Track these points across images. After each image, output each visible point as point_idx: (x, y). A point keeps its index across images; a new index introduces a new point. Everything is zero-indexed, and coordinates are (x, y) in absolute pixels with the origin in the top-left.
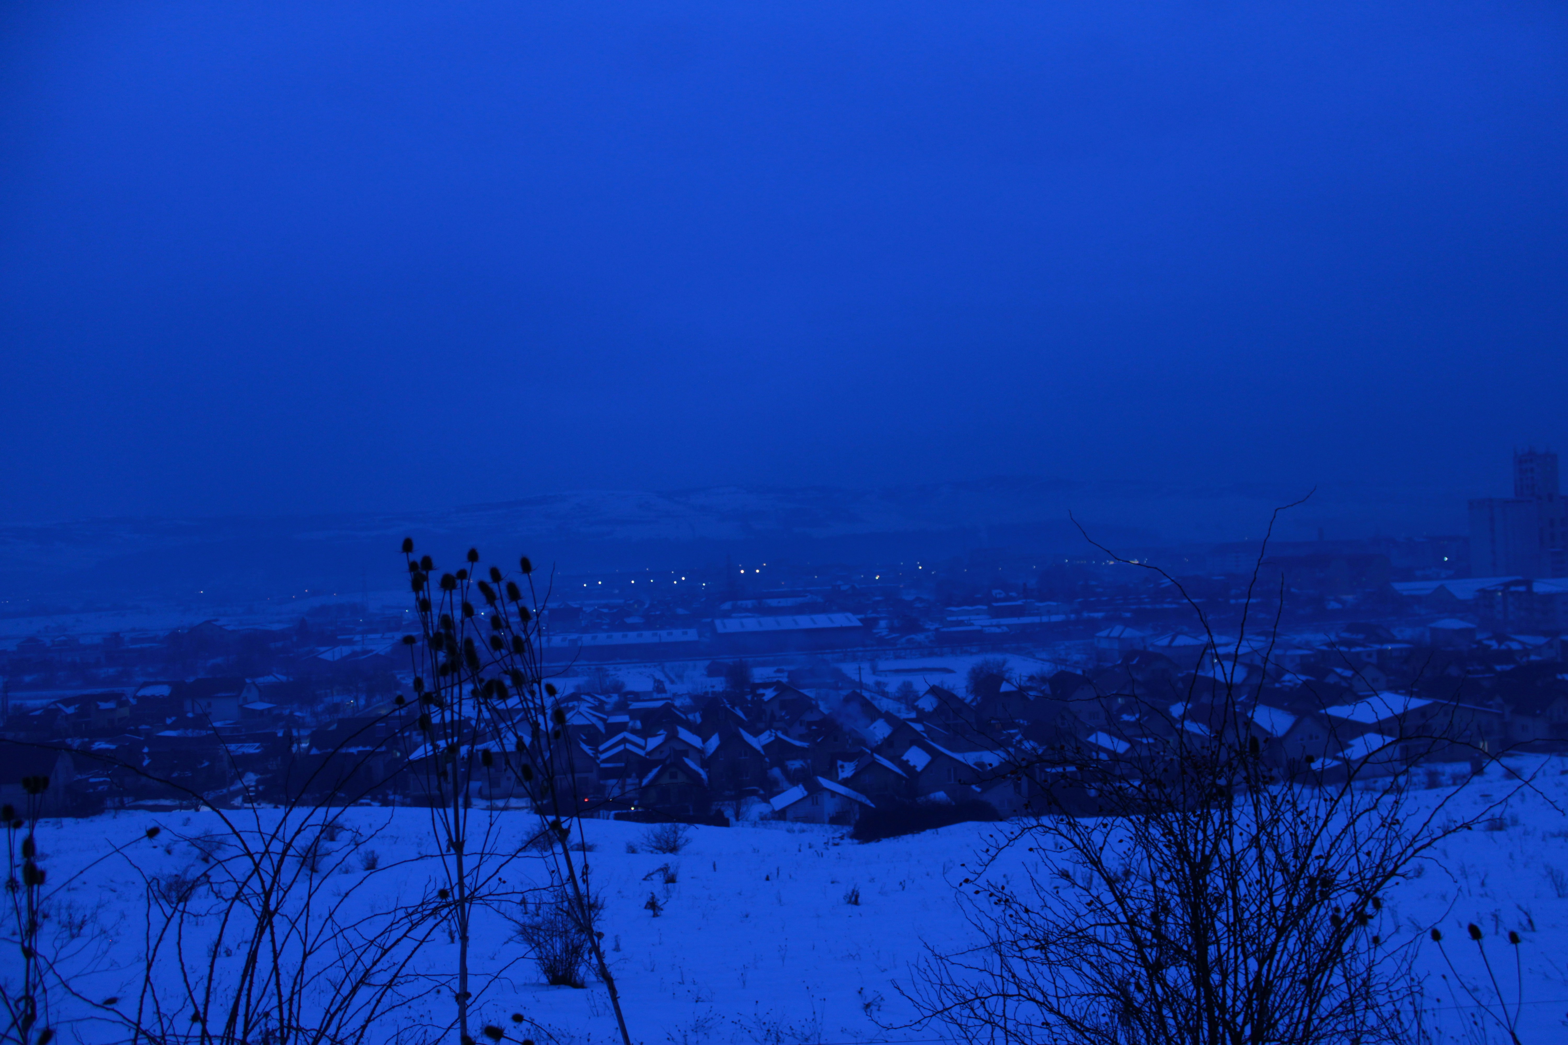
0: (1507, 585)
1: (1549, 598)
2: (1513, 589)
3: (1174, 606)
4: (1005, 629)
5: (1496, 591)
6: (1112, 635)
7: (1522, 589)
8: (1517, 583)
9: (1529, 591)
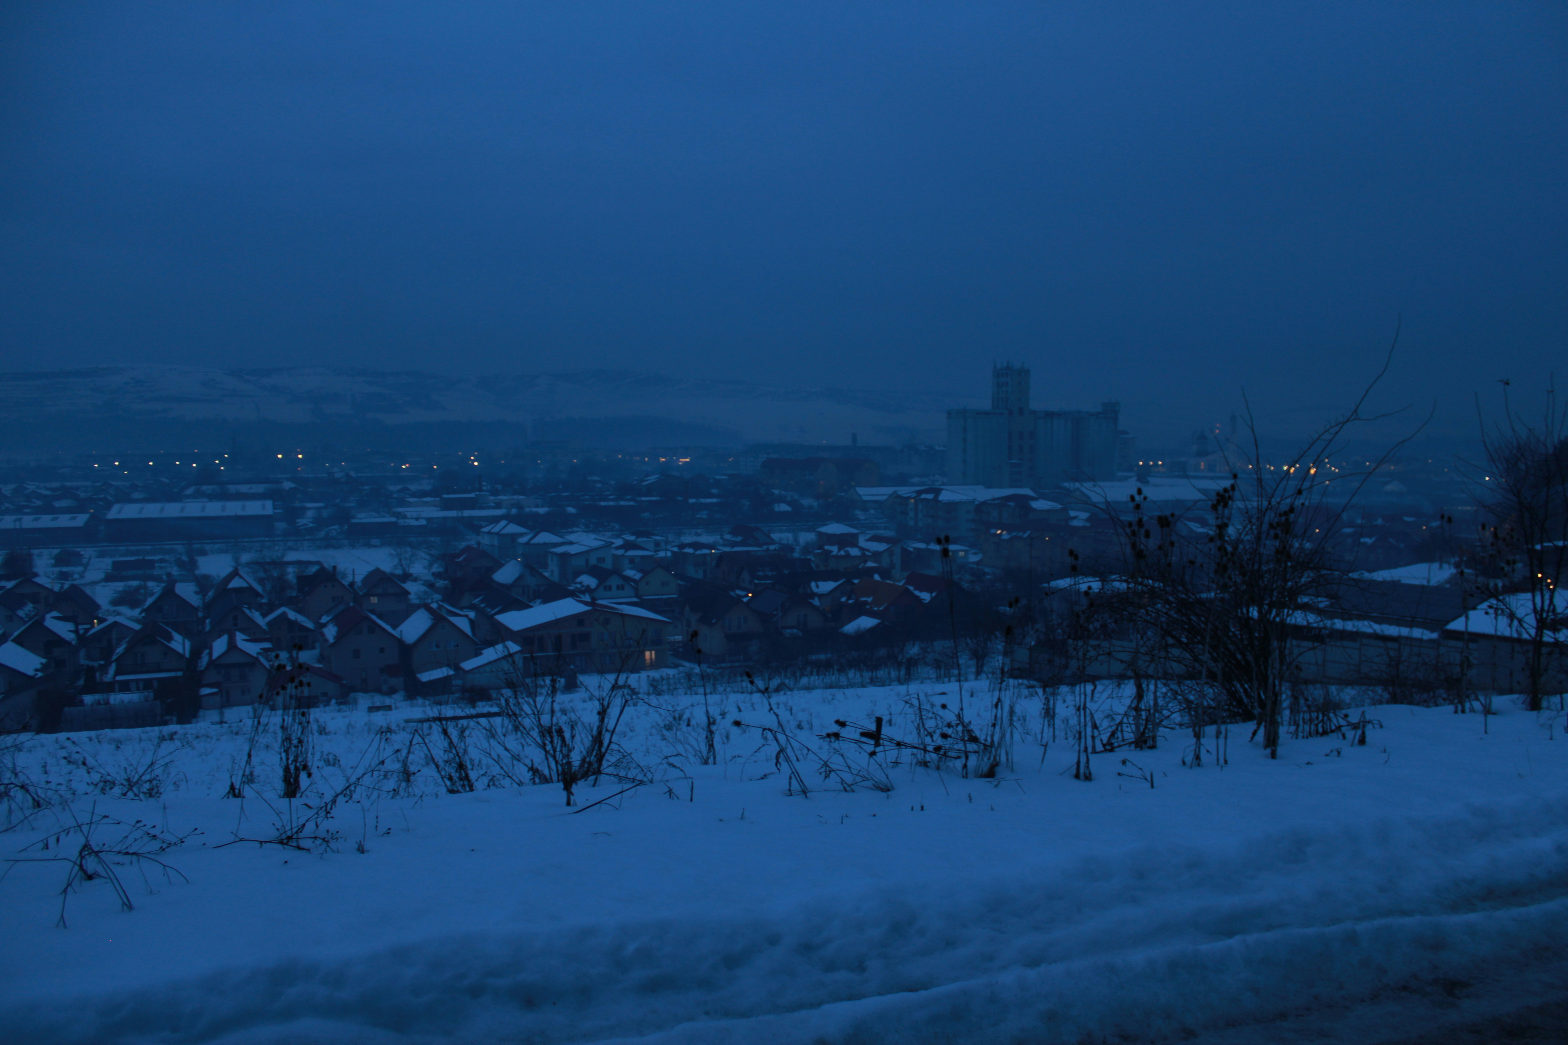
0: (919, 493)
1: (952, 506)
2: (923, 496)
3: (631, 503)
4: (424, 522)
5: (909, 498)
6: (493, 531)
7: (930, 496)
8: (926, 491)
9: (936, 499)
